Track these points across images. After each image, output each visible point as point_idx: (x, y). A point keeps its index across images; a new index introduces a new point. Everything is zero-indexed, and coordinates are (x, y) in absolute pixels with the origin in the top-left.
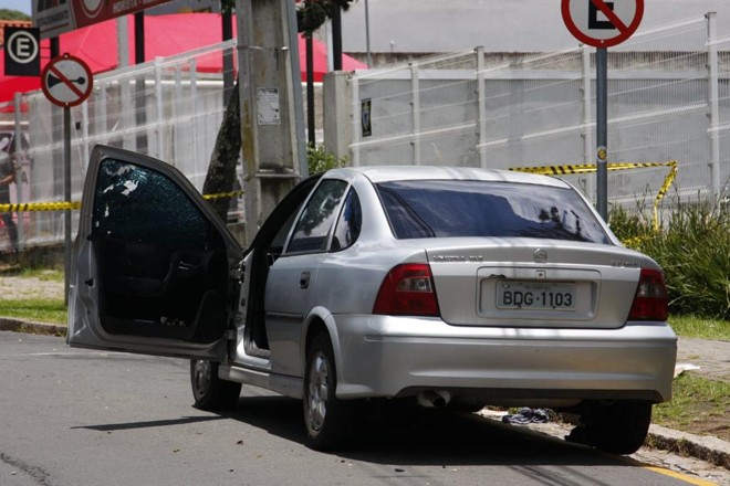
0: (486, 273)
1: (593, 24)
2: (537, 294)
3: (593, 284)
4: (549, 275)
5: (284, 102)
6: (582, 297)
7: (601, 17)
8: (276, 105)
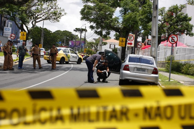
0: (135, 67)
1: (172, 41)
2: (141, 70)
3: (148, 69)
4: (142, 68)
5: (155, 49)
6: (146, 71)
7: (173, 40)
8: (154, 49)
